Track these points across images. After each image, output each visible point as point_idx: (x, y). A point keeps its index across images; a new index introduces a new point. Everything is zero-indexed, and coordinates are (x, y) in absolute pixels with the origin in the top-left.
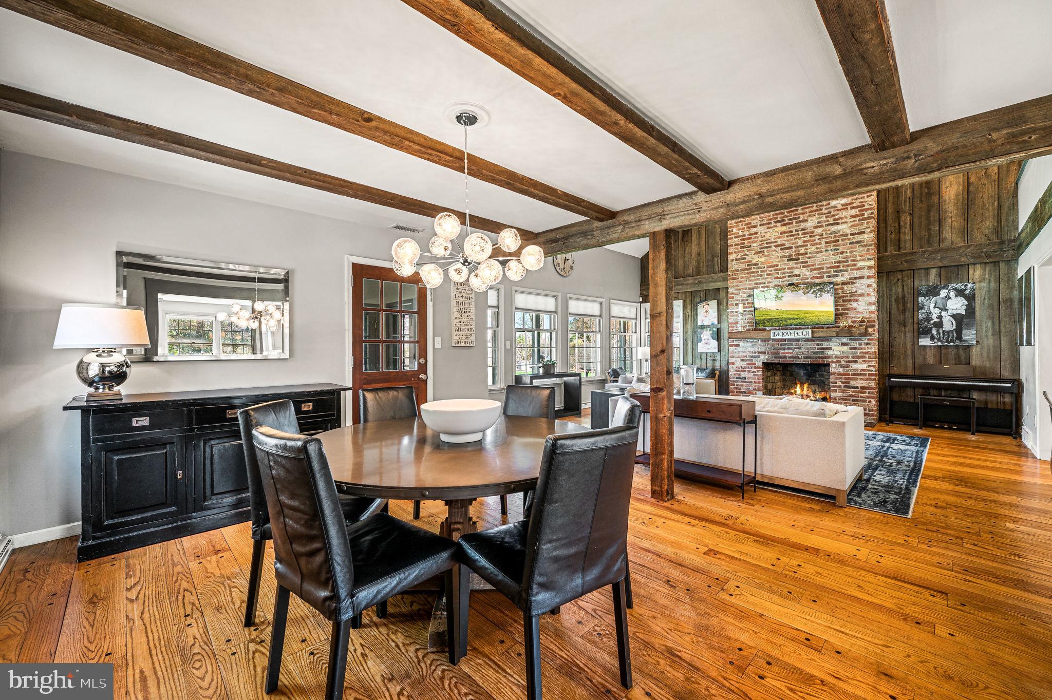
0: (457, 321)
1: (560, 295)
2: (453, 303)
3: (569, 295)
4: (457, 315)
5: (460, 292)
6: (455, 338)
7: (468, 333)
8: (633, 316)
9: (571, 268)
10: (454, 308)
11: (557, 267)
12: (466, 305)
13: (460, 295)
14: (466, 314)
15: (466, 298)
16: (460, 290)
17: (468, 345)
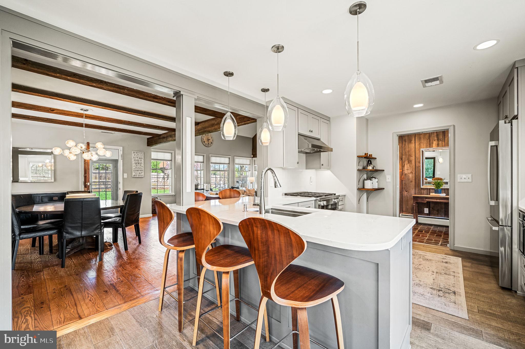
0: (135, 167)
1: (205, 155)
2: (133, 160)
3: (210, 155)
4: (135, 165)
5: (136, 156)
6: (134, 174)
7: (140, 172)
8: (249, 163)
9: (212, 143)
10: (133, 162)
11: (203, 143)
12: (139, 161)
13: (136, 157)
14: (139, 165)
15: (140, 158)
16: (136, 155)
17: (140, 177)
